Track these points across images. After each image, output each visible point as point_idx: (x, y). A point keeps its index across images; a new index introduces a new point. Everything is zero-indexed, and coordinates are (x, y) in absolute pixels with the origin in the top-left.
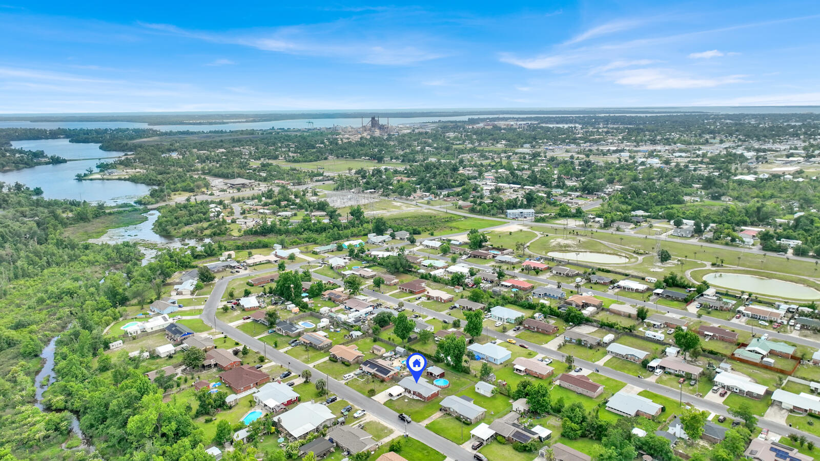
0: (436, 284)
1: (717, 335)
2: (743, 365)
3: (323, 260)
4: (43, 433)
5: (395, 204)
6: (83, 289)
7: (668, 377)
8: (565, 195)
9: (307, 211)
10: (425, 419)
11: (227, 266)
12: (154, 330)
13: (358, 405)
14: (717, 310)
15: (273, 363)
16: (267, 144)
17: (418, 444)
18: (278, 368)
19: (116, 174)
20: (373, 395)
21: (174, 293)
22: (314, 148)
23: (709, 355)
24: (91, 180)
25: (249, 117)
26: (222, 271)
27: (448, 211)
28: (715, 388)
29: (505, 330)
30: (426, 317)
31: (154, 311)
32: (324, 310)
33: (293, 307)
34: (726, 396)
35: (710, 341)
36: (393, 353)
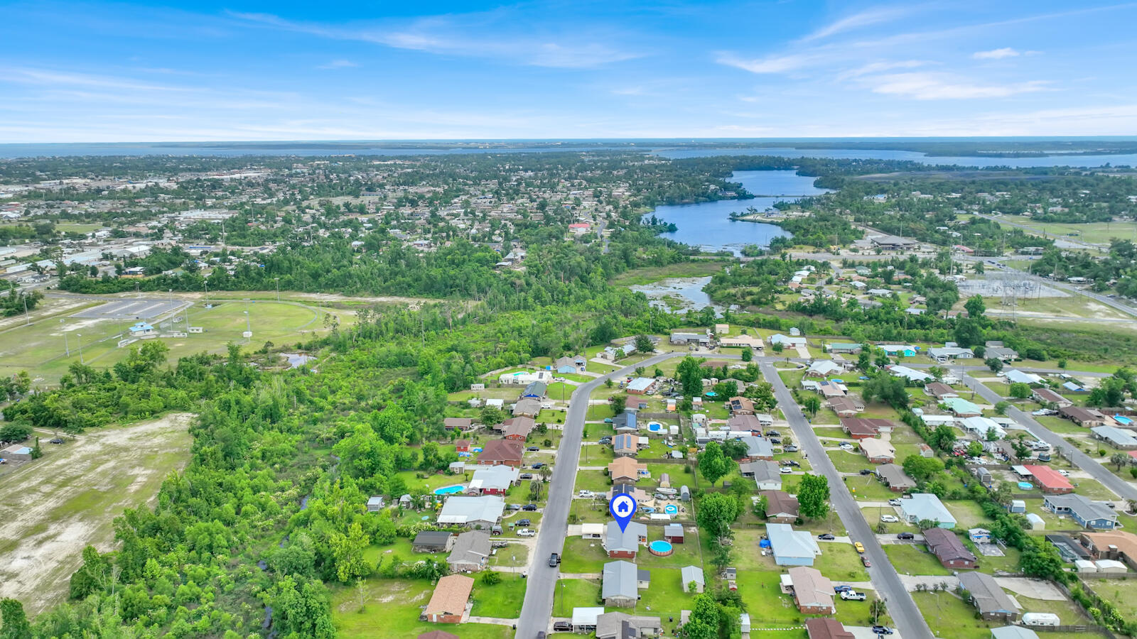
5: (1093, 305)
10: (573, 572)
11: (696, 341)
12: (522, 383)
13: (543, 525)
15: (553, 452)
18: (548, 458)
20: (574, 523)
26: (683, 345)
29: (881, 529)
31: (555, 367)
32: (697, 417)
33: (674, 404)
36: (675, 491)
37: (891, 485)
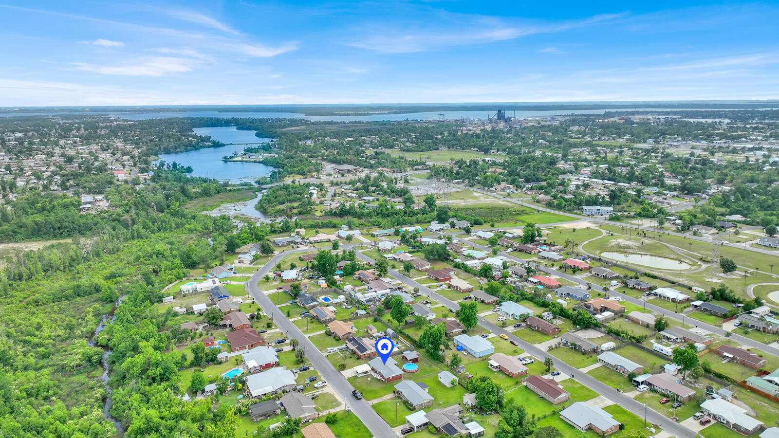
0: (466, 274)
1: (738, 358)
2: (752, 395)
3: (375, 242)
4: (77, 362)
5: (475, 194)
6: (169, 252)
7: (652, 394)
8: (658, 194)
9: (389, 197)
10: (375, 398)
11: (292, 242)
12: (203, 290)
13: (324, 377)
14: (759, 330)
15: (278, 330)
16: (392, 134)
17: (355, 420)
18: (279, 335)
19: (254, 157)
20: (343, 370)
21: (236, 261)
22: (432, 138)
23: (716, 378)
24: (234, 161)
25: (392, 109)
26: (286, 246)
27: (524, 204)
28: (698, 414)
29: (504, 325)
30: (437, 304)
31: (213, 275)
32: (348, 288)
33: (323, 283)
34: (708, 425)
35: (728, 364)
36: (384, 334)
37: (486, 301)
